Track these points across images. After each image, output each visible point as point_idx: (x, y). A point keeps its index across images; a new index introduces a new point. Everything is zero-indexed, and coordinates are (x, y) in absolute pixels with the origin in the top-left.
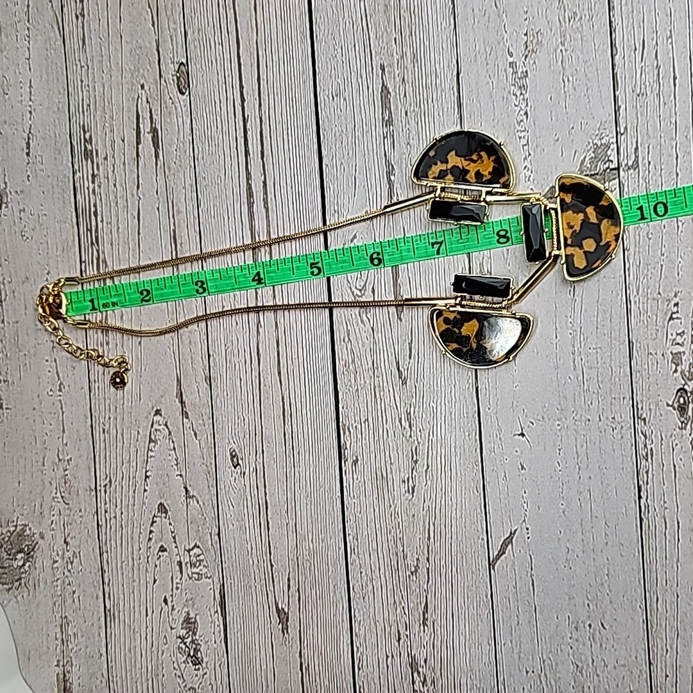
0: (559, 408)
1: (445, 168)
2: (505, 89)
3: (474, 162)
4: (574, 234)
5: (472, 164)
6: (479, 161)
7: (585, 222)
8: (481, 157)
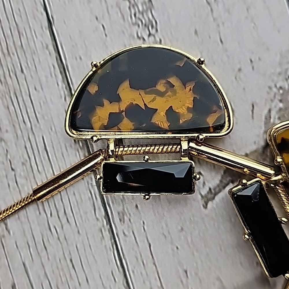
2: (123, 32)
3: (162, 94)
5: (158, 98)
6: (169, 93)
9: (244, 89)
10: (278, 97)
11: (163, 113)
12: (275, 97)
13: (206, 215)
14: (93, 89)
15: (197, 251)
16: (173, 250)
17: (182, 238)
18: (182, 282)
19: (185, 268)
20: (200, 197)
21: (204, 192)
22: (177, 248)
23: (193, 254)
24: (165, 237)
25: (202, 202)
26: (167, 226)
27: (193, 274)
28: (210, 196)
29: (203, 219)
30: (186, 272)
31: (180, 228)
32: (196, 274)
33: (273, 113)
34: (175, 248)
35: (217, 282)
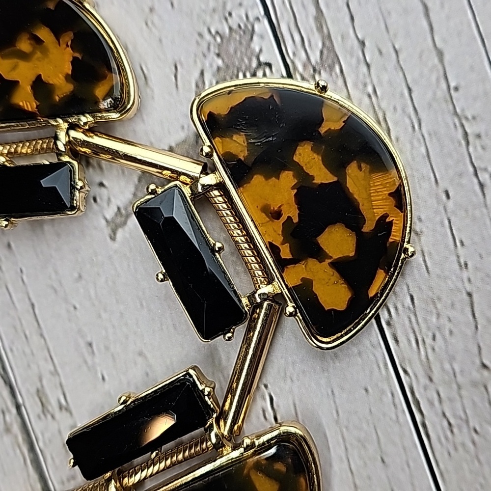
5: (21, 64)
8: (39, 41)
11: (29, 89)
13: (116, 252)
15: (105, 311)
16: (68, 311)
17: (82, 290)
18: (86, 362)
19: (89, 339)
20: (103, 222)
21: (110, 213)
22: (75, 308)
23: (100, 316)
24: (56, 291)
25: (107, 231)
26: (56, 272)
27: (102, 347)
28: (119, 220)
29: (110, 258)
30: (90, 345)
31: (76, 275)
32: (107, 348)
34: (72, 309)
35: (140, 360)
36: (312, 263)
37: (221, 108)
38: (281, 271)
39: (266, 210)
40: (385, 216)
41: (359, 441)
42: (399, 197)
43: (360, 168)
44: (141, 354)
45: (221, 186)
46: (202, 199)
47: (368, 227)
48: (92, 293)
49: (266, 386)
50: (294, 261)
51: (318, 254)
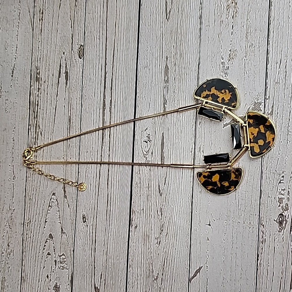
0: (227, 215)
1: (209, 94)
2: (218, 73)
3: (222, 93)
4: (254, 137)
5: (221, 94)
6: (225, 94)
7: (259, 132)
8: (226, 92)
9: (245, 99)
10: (254, 104)
11: (221, 99)
12: (253, 104)
13: (223, 130)
14: (205, 86)
15: (217, 139)
16: (211, 136)
17: (214, 134)
19: (212, 142)
20: (223, 124)
21: (225, 123)
24: (210, 132)
25: (223, 126)
26: (211, 129)
28: (226, 125)
29: (222, 131)
31: (214, 131)
32: (215, 145)
33: (251, 108)
35: (219, 149)
36: (255, 144)
37: (251, 114)
38: (250, 143)
39: (251, 133)
40: (270, 141)
41: (251, 175)
42: (273, 139)
43: (269, 132)
44: (220, 148)
45: (246, 126)
46: (242, 127)
47: (267, 142)
48: (216, 135)
49: (239, 161)
50: (253, 143)
51: (257, 143)
